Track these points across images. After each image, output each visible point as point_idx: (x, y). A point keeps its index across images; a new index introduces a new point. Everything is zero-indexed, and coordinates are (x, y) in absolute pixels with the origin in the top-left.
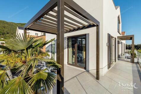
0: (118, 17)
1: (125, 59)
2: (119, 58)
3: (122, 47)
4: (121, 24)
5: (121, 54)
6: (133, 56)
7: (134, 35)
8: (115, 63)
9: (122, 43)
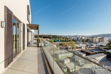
0: (28, 6)
1: (34, 45)
2: (29, 44)
3: (31, 35)
4: (30, 16)
5: (31, 41)
6: (38, 41)
7: (39, 25)
8: (23, 51)
9: (32, 32)
